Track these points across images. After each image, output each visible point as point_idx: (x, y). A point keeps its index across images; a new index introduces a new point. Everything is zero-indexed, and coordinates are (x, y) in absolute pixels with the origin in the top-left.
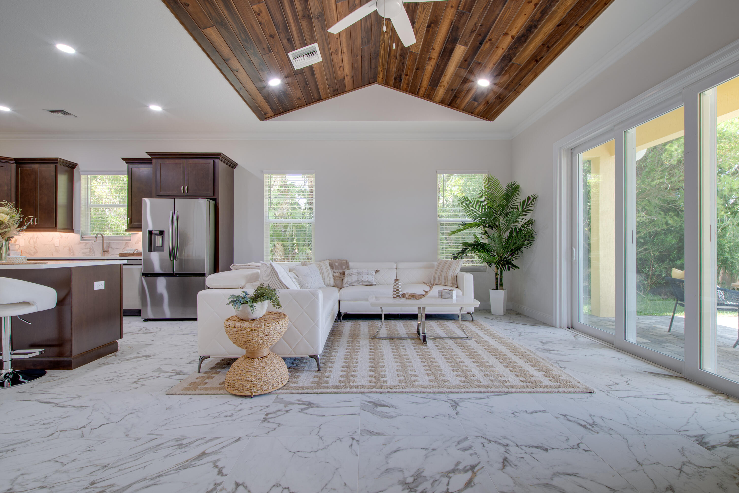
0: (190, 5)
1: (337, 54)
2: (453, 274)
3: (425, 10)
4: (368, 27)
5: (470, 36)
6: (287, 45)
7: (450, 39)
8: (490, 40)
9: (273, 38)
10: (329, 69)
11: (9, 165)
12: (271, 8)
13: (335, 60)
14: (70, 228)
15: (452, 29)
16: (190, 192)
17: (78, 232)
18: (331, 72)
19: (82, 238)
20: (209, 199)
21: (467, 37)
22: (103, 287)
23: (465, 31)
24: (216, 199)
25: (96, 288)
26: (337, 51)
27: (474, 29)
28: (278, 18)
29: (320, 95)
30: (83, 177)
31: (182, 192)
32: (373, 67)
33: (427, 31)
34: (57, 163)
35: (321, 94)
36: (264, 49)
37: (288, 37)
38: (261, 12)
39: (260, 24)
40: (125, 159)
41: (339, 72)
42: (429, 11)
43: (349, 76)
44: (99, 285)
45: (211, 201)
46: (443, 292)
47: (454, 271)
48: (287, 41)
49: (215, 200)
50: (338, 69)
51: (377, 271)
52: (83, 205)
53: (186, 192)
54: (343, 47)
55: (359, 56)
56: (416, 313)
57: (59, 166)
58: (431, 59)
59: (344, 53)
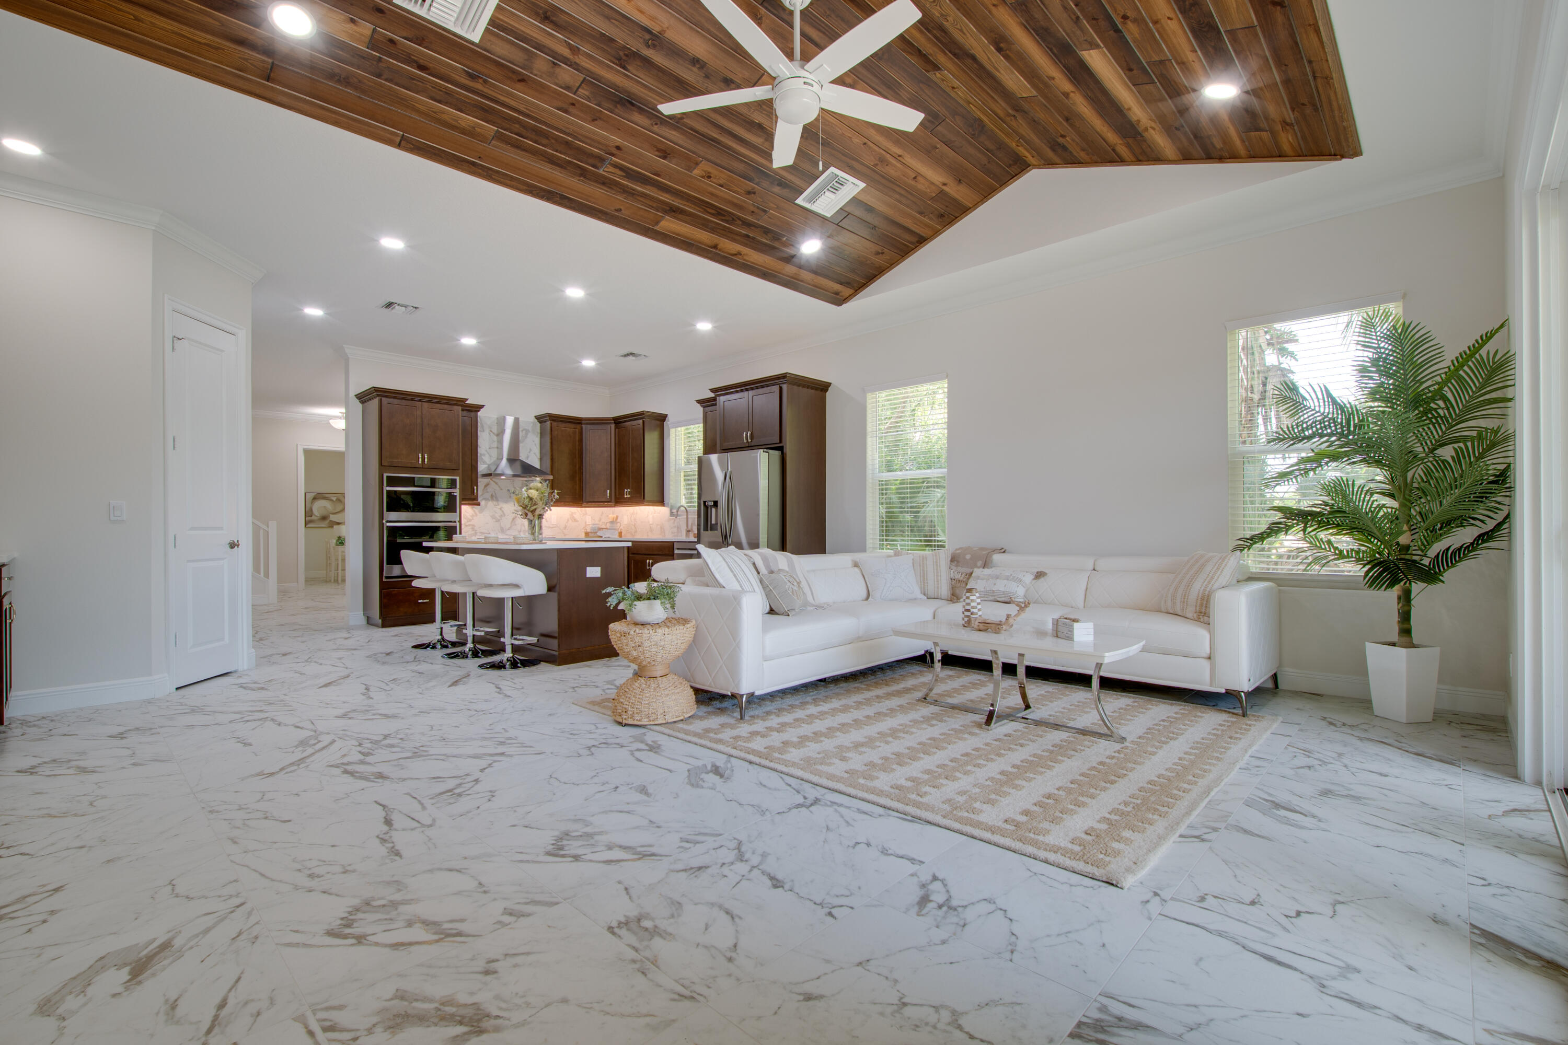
0: (622, 208)
1: (888, 164)
2: (1205, 590)
3: (965, 31)
4: (910, 99)
5: (1082, 29)
6: (785, 192)
7: (1055, 51)
8: (1125, 17)
9: (754, 193)
10: (895, 191)
11: (609, 426)
12: (718, 162)
13: (892, 172)
14: (661, 501)
15: (1038, 35)
16: (754, 441)
17: (668, 506)
18: (903, 192)
19: (672, 514)
20: (767, 449)
21: (1079, 32)
22: (599, 575)
23: (1062, 27)
24: (783, 447)
25: (588, 575)
26: (882, 160)
27: (1073, 17)
28: (740, 167)
29: (918, 234)
30: (672, 431)
31: (745, 441)
32: (991, 147)
33: (1007, 57)
34: (644, 418)
35: (916, 231)
36: (753, 212)
37: (776, 183)
38: (709, 173)
39: (722, 186)
40: (699, 402)
41: (921, 186)
42: (971, 29)
43: (951, 181)
44: (594, 572)
45: (771, 451)
46: (1060, 623)
47: (1209, 582)
48: (779, 188)
49: (781, 449)
50: (913, 183)
51: (1039, 575)
52: (672, 470)
53: (749, 440)
54: (889, 149)
55: (938, 146)
56: (1015, 662)
57: (646, 420)
58: (1068, 94)
59: (900, 156)
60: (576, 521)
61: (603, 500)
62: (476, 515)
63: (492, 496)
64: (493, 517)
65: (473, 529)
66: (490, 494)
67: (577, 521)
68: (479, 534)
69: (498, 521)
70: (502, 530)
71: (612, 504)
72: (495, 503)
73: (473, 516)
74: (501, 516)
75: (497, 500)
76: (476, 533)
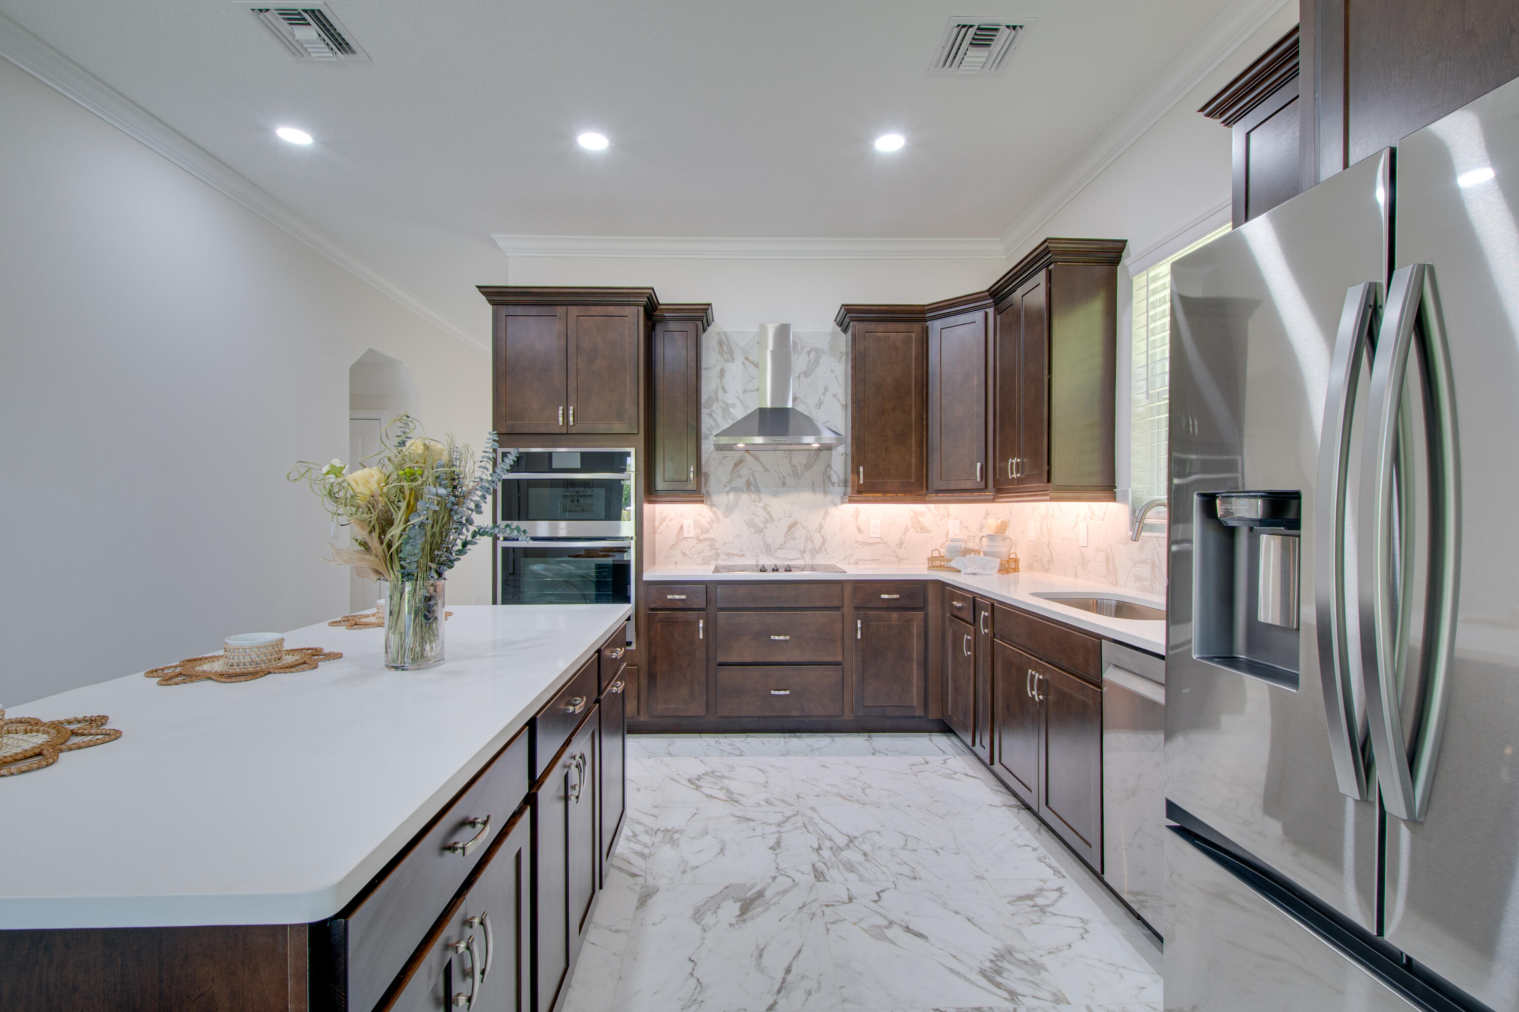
14: (1106, 486)
17: (1124, 500)
60: (923, 529)
61: (969, 485)
62: (718, 520)
63: (748, 484)
64: (750, 524)
65: (712, 547)
66: (744, 479)
67: (928, 531)
68: (722, 556)
69: (760, 531)
70: (768, 549)
71: (989, 494)
72: (754, 496)
73: (711, 522)
74: (766, 522)
75: (758, 491)
76: (718, 555)
